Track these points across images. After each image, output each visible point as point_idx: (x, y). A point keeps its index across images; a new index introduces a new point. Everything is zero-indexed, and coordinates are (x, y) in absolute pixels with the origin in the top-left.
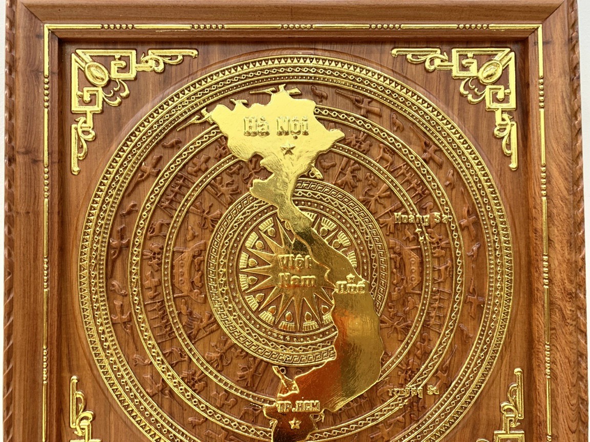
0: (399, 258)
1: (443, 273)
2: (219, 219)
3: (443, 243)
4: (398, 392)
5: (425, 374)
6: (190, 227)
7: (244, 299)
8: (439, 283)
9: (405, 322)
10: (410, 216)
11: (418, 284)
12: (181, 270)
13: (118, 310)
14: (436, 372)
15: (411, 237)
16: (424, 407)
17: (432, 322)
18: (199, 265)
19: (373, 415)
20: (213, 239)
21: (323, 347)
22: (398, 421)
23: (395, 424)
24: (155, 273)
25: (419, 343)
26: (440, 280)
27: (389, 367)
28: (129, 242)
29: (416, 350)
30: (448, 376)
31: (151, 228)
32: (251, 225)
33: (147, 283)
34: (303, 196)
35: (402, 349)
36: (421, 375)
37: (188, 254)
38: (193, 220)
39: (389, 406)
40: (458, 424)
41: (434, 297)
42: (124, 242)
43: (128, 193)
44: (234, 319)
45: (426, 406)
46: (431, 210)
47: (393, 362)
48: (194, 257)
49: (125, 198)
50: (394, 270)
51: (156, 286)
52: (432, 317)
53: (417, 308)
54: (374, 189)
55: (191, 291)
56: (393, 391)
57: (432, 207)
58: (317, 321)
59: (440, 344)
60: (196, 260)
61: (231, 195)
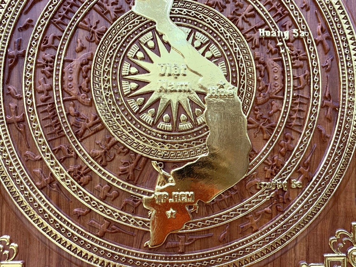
0: (263, 68)
1: (301, 80)
2: (105, 33)
3: (301, 55)
4: (265, 185)
5: (289, 169)
6: (79, 40)
7: (127, 102)
8: (298, 89)
9: (270, 123)
10: (272, 32)
11: (281, 90)
12: (70, 76)
13: (13, 111)
14: (299, 167)
15: (274, 49)
16: (288, 199)
17: (294, 122)
18: (87, 72)
19: (243, 207)
20: (99, 49)
21: (197, 144)
22: (266, 212)
23: (263, 214)
24: (47, 80)
25: (282, 142)
26: (299, 87)
27: (256, 162)
28: (25, 51)
29: (280, 148)
30: (309, 171)
31: (45, 40)
32: (132, 38)
33: (39, 88)
34: (179, 14)
35: (267, 147)
36: (285, 169)
37: (76, 63)
38: (82, 34)
39: (257, 197)
40: (320, 215)
41: (295, 102)
42: (21, 52)
43: (25, 11)
44: (117, 120)
45: (291, 198)
46: (290, 27)
47: (260, 158)
48: (82, 65)
49: (23, 15)
50: (260, 78)
51: (48, 90)
52: (293, 119)
53: (280, 111)
54: (240, 10)
55: (79, 94)
56: (261, 184)
57: (290, 25)
58: (191, 122)
59: (301, 142)
60: (83, 68)
61: (115, 12)
